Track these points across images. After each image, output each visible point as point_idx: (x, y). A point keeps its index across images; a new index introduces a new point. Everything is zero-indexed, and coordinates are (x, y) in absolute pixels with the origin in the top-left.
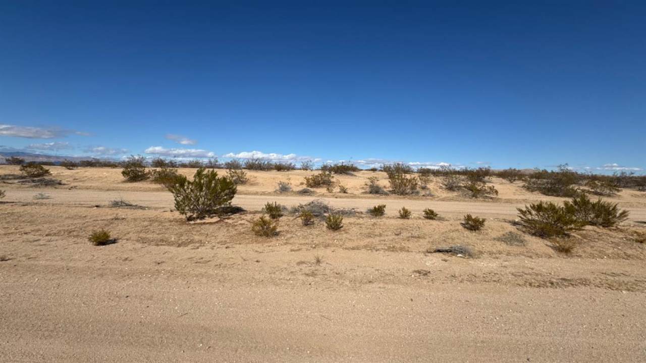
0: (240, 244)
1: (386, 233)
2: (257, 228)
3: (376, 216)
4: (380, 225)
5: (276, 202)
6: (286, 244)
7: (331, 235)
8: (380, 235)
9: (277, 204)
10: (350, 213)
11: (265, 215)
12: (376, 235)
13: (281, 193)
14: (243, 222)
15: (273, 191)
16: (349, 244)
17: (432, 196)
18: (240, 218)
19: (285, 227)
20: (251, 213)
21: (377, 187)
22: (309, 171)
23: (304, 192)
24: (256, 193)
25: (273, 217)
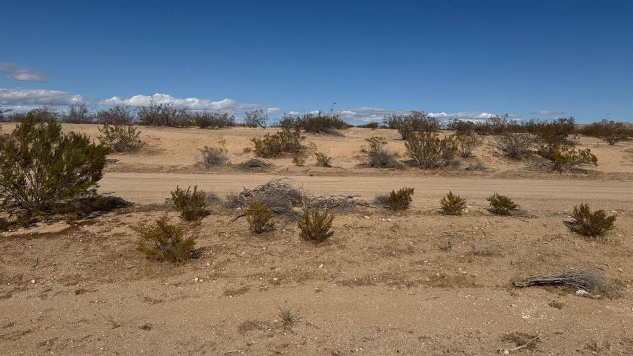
0: (111, 281)
1: (420, 246)
2: (151, 244)
3: (395, 210)
4: (406, 229)
5: (196, 188)
6: (215, 276)
7: (310, 254)
8: (410, 251)
9: (198, 190)
10: (345, 206)
11: (170, 214)
12: (401, 251)
13: (208, 168)
14: (122, 230)
15: (191, 164)
16: (349, 273)
17: (483, 169)
18: (117, 221)
19: (213, 239)
20: (141, 209)
21: (384, 155)
22: (258, 129)
23: (252, 167)
24: (160, 169)
25: (189, 216)
